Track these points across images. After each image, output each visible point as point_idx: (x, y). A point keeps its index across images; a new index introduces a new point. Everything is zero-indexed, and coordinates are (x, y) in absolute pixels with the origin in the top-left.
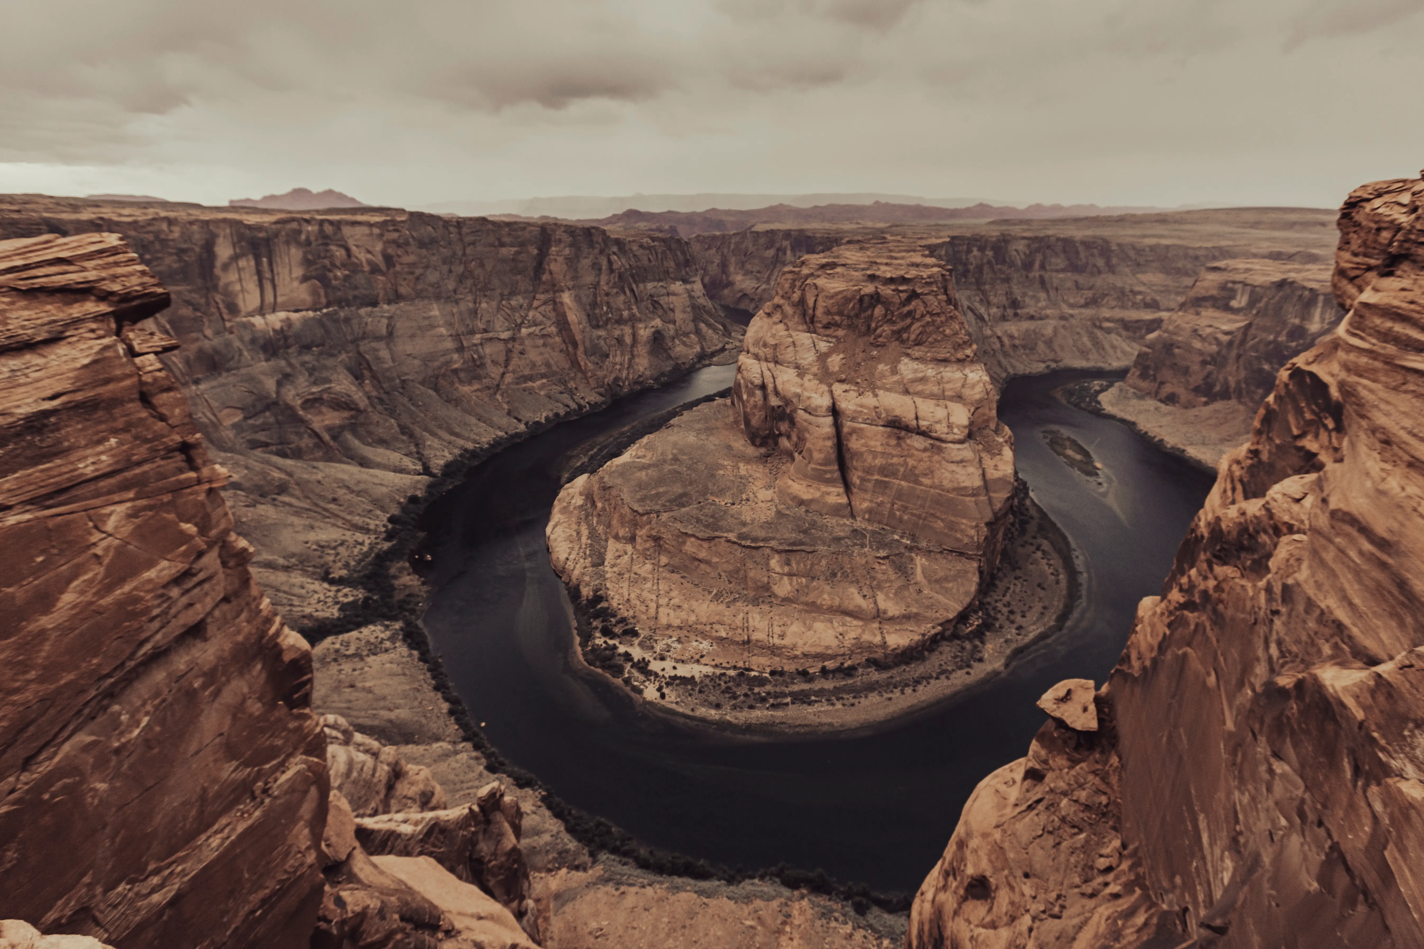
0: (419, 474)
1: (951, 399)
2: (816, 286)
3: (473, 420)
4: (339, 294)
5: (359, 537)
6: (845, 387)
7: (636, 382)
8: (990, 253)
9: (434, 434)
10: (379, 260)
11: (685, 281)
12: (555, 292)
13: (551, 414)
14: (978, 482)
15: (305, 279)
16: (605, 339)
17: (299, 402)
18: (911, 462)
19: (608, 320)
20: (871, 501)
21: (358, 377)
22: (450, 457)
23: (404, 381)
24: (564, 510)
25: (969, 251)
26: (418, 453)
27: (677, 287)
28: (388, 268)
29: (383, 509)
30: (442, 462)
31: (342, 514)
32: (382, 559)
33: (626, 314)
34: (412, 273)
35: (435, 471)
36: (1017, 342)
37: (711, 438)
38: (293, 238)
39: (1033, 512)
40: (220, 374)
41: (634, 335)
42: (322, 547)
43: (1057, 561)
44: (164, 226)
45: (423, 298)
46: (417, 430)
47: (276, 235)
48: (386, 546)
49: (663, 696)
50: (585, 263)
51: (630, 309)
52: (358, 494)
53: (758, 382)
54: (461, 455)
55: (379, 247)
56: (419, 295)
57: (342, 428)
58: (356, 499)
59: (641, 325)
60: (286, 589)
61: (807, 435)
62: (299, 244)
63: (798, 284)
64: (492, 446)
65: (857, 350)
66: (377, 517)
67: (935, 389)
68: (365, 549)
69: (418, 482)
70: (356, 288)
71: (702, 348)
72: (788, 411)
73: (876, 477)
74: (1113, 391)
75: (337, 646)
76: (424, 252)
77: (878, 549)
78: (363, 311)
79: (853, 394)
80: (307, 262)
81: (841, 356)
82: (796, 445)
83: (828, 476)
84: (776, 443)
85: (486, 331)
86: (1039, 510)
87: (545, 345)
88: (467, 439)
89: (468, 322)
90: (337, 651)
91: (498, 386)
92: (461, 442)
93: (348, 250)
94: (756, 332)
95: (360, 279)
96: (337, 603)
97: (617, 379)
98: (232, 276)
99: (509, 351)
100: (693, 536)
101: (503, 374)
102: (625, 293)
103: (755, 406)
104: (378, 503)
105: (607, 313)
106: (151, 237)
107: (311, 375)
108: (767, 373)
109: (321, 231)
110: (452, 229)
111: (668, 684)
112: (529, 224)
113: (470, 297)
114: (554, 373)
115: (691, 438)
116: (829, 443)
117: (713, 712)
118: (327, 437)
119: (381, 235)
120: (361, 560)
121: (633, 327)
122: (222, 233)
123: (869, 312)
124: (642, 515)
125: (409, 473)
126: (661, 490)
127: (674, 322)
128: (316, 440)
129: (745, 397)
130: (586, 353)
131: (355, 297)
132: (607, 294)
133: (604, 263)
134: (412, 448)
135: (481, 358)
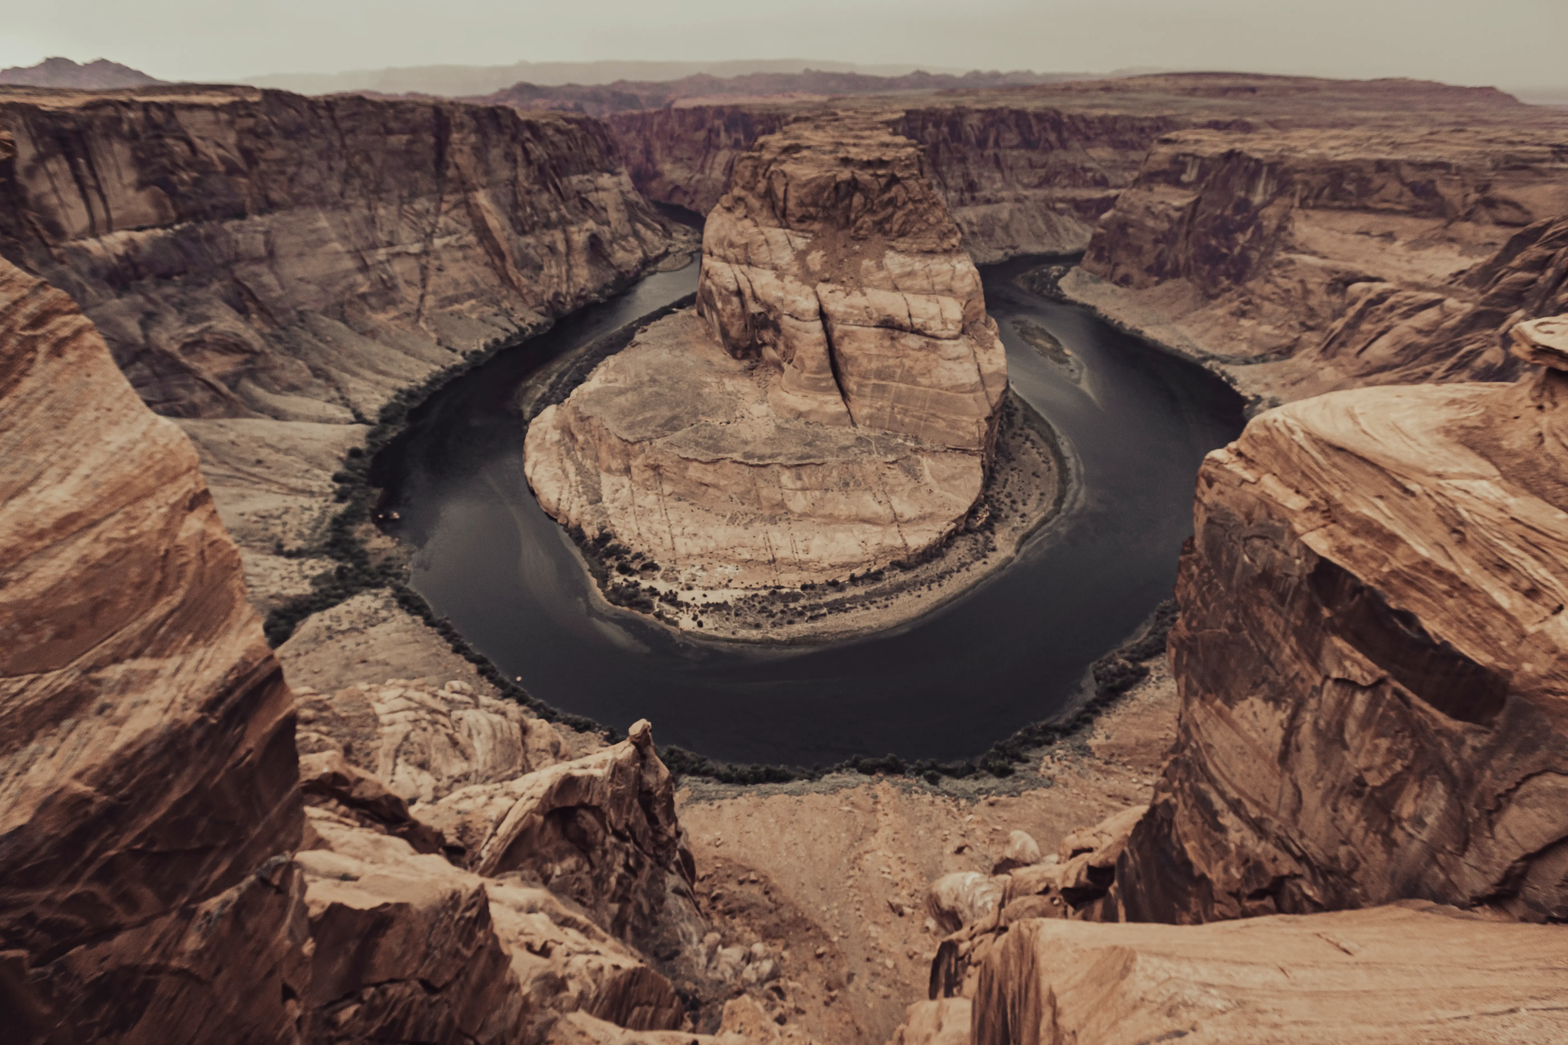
0: (352, 423)
1: (942, 293)
2: (785, 175)
3: (400, 355)
4: (191, 204)
5: (304, 501)
6: (830, 287)
7: (579, 297)
8: (945, 129)
9: (354, 374)
10: (235, 156)
11: (613, 173)
12: (467, 191)
13: (490, 341)
14: (975, 378)
15: (141, 185)
16: (535, 248)
17: (177, 347)
18: (907, 363)
19: (535, 224)
20: (871, 407)
21: (242, 311)
22: (384, 401)
23: (301, 313)
24: (540, 447)
25: (924, 127)
27: (605, 180)
28: (250, 167)
29: (321, 466)
30: (375, 407)
31: (274, 478)
32: (340, 523)
33: (554, 215)
34: (283, 173)
35: (370, 418)
36: (976, 229)
37: (687, 354)
38: (112, 128)
39: (1016, 404)
41: (568, 241)
42: (263, 517)
43: (1045, 449)
45: (304, 205)
46: (334, 372)
47: (89, 125)
48: (341, 508)
49: (700, 624)
50: (495, 154)
51: (558, 210)
52: (287, 452)
53: (733, 287)
54: (396, 397)
55: (231, 138)
56: (298, 201)
57: (238, 376)
58: (288, 459)
59: (573, 229)
61: (796, 343)
62: (122, 137)
63: (761, 171)
64: (429, 383)
65: (838, 246)
66: (318, 476)
67: (925, 284)
68: (316, 514)
69: (354, 432)
70: (212, 195)
71: (644, 253)
72: (771, 317)
73: (873, 381)
74: (1071, 276)
75: (327, 622)
76: (292, 144)
77: (886, 454)
78: (228, 226)
79: (840, 295)
80: (139, 163)
81: (822, 253)
82: (784, 354)
83: (823, 384)
84: (760, 354)
85: (390, 244)
86: (1022, 401)
87: (465, 258)
88: (398, 377)
89: (366, 233)
90: (329, 628)
91: (418, 311)
92: (391, 381)
93: (190, 144)
94: (717, 230)
95: (215, 183)
96: (306, 577)
97: (557, 295)
98: (43, 185)
99: (424, 269)
100: (695, 460)
101: (422, 298)
102: (548, 190)
103: (733, 315)
104: (313, 461)
105: (531, 216)
107: (180, 312)
108: (741, 277)
109: (148, 118)
110: (321, 112)
111: (702, 612)
112: (418, 104)
113: (362, 202)
114: (483, 293)
115: (665, 355)
116: (821, 349)
117: (754, 632)
118: (224, 388)
119: (231, 123)
120: (316, 527)
121: (565, 231)
123: (847, 202)
124: (633, 444)
125: (338, 422)
126: (648, 415)
127: (608, 223)
128: (212, 393)
129: (719, 305)
130: (516, 264)
131: (214, 207)
132: (529, 192)
133: (519, 152)
134: (334, 393)
135: (391, 278)
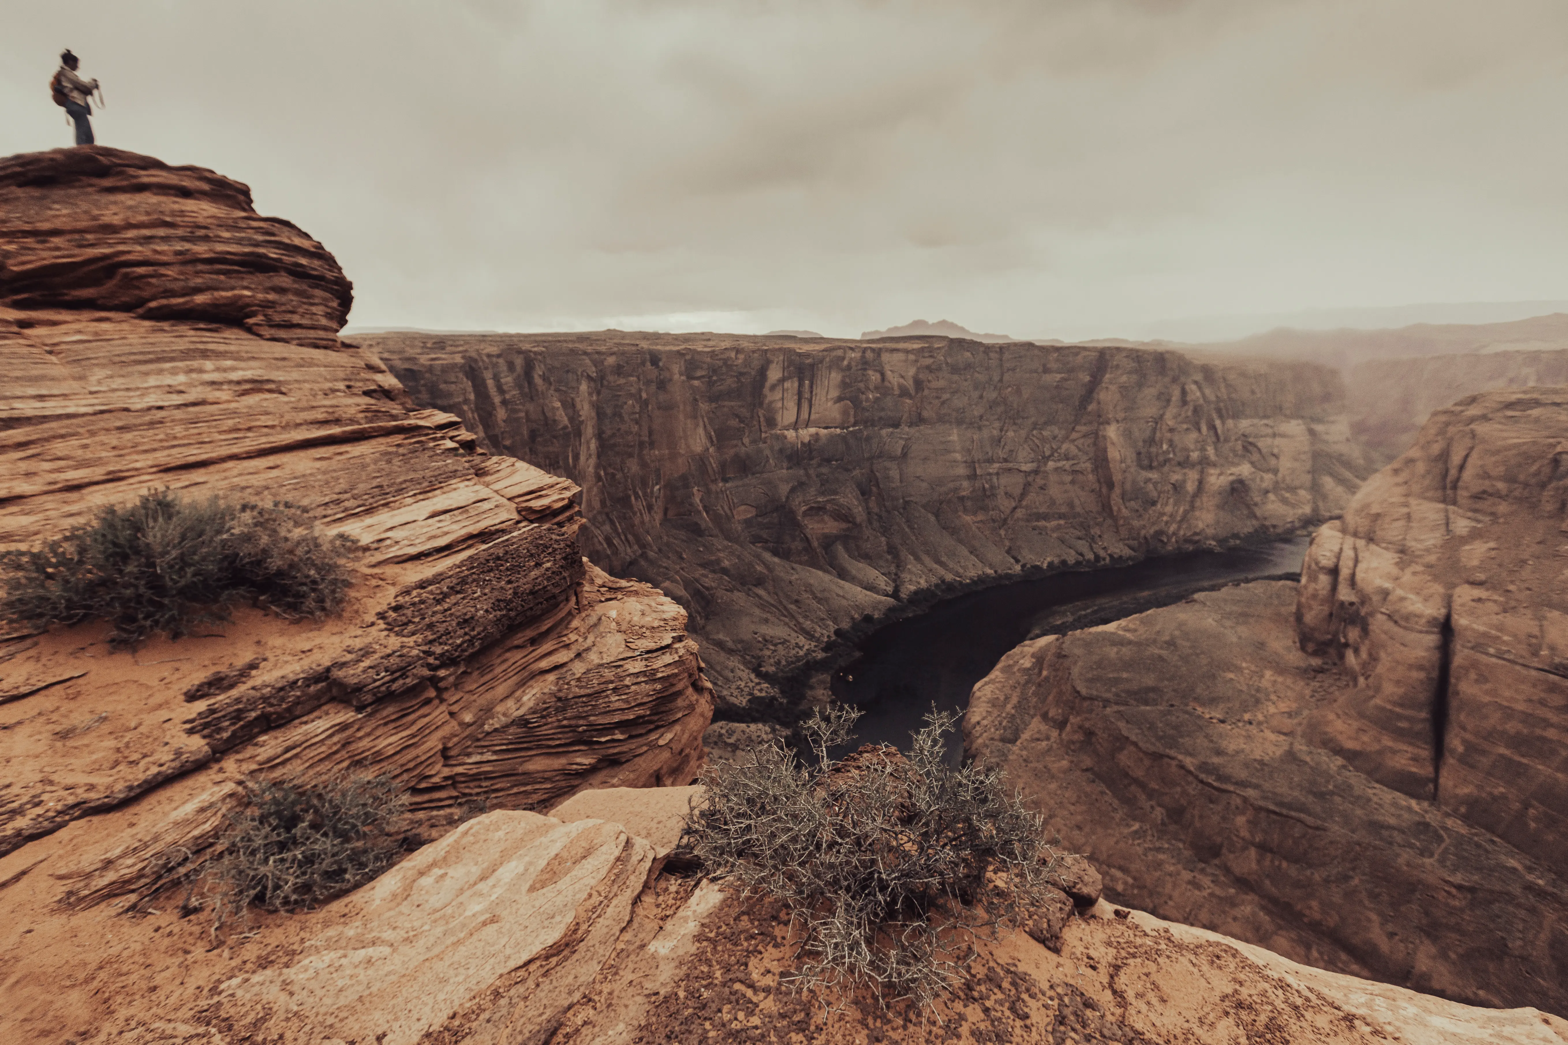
0: (887, 595)
2: (1476, 435)
3: (966, 552)
4: (867, 414)
5: (802, 640)
6: (1481, 593)
7: (1187, 540)
9: (918, 559)
10: (910, 384)
11: (1310, 421)
12: (1099, 424)
13: (1057, 561)
15: (839, 399)
16: (1155, 484)
17: (804, 508)
19: (1167, 461)
21: (864, 493)
22: (924, 586)
23: (907, 503)
24: (1007, 669)
26: (896, 574)
27: (1293, 426)
28: (917, 392)
29: (835, 620)
30: (913, 588)
31: (797, 616)
32: (810, 667)
33: (1195, 455)
34: (938, 398)
35: (903, 596)
37: (1241, 628)
38: (836, 363)
40: (747, 476)
41: (1201, 482)
42: (766, 641)
44: (733, 355)
45: (944, 422)
46: (904, 553)
47: (821, 362)
48: (820, 655)
50: (1149, 392)
51: (1203, 449)
52: (819, 600)
54: (937, 586)
55: (912, 371)
56: (941, 419)
57: (836, 538)
58: (815, 604)
59: (1215, 471)
60: (719, 669)
61: (1382, 655)
62: (840, 369)
64: (974, 582)
66: (827, 626)
68: (801, 653)
69: (880, 602)
70: (883, 409)
71: (1315, 509)
72: (1363, 612)
73: (1502, 750)
75: (723, 731)
76: (956, 377)
78: (884, 432)
79: (1492, 608)
80: (844, 385)
81: (1493, 545)
83: (1406, 725)
84: (1342, 657)
85: (1006, 460)
87: (1073, 482)
88: (950, 570)
89: (988, 450)
90: (721, 735)
91: (1005, 520)
92: (942, 571)
93: (883, 375)
95: (889, 402)
96: (751, 694)
97: (1160, 533)
98: (778, 395)
99: (1027, 485)
100: (1135, 744)
101: (1015, 508)
102: (1200, 430)
104: (833, 614)
105: (1168, 452)
106: (720, 363)
107: (822, 485)
108: (1348, 553)
109: (863, 357)
110: (992, 355)
112: (1085, 349)
113: (997, 424)
114: (1077, 516)
115: (1211, 622)
118: (815, 544)
119: (916, 361)
120: (792, 662)
121: (1202, 472)
122: (776, 360)
124: (1085, 699)
125: (877, 592)
126: (1125, 675)
127: (1275, 471)
128: (806, 546)
130: (1123, 496)
131: (880, 418)
132: (1171, 430)
133: (1176, 393)
134: (893, 569)
135: (992, 487)
